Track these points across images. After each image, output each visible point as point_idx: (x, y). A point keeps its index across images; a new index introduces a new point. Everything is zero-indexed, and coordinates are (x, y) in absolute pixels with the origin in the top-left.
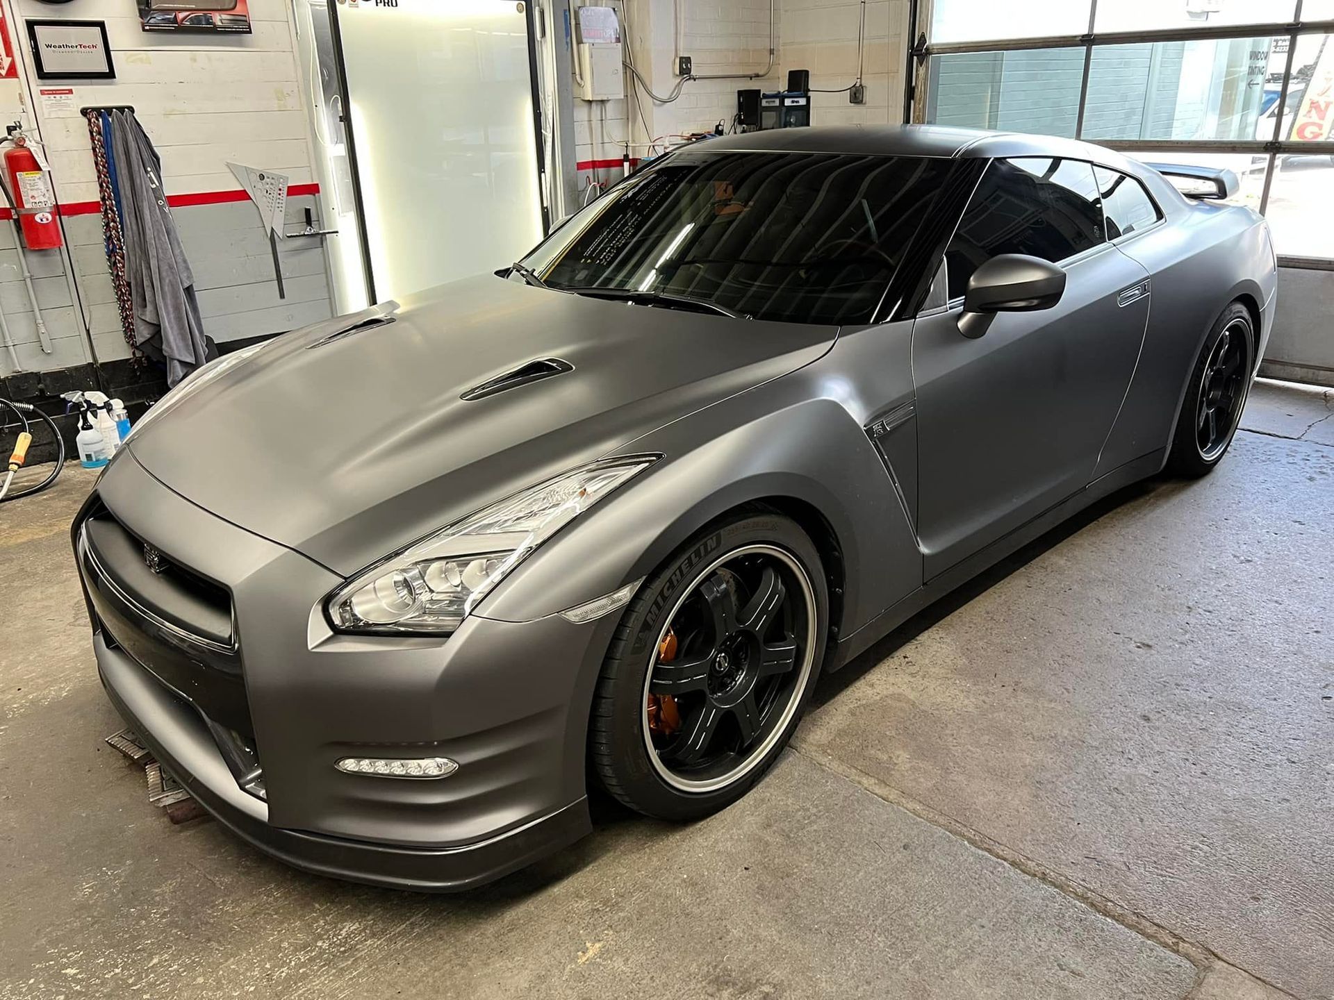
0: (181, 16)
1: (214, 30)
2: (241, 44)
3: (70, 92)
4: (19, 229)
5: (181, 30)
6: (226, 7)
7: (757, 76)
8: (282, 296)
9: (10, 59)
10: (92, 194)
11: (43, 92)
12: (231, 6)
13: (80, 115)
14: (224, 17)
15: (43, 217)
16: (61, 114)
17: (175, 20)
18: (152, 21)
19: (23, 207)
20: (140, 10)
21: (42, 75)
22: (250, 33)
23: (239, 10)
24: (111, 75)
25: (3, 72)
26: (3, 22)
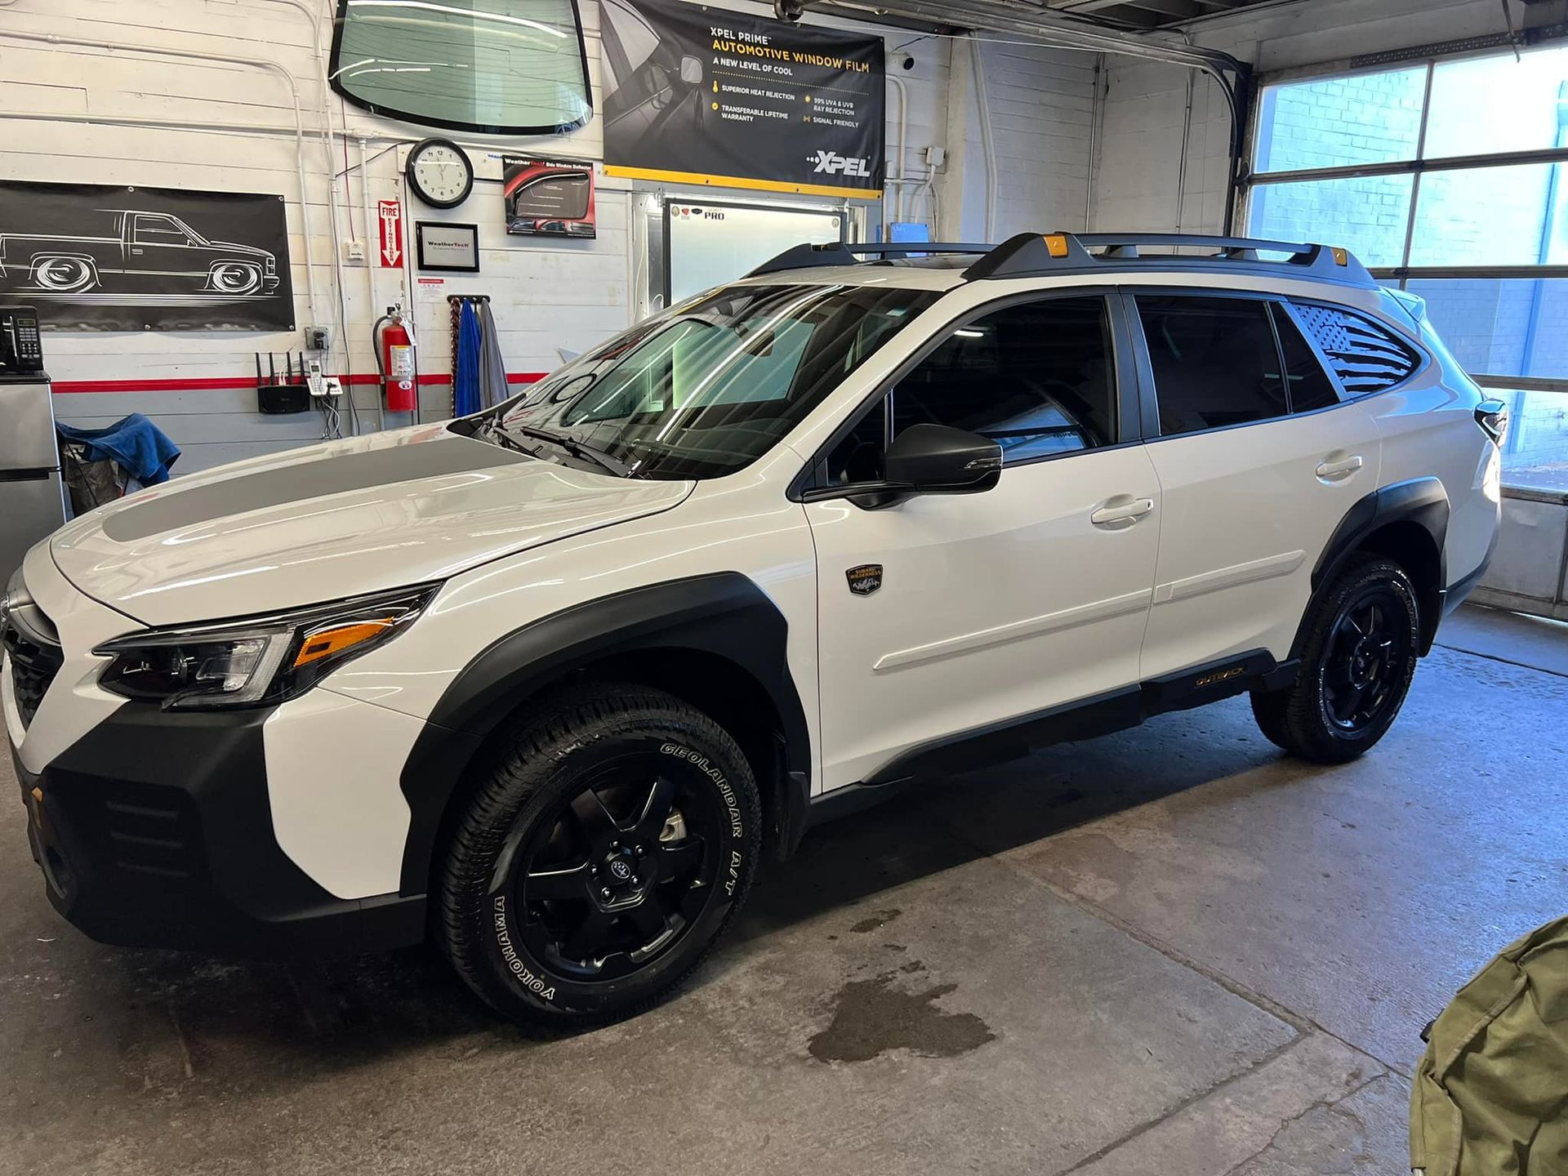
0: (539, 222)
1: (565, 235)
2: (585, 248)
3: (442, 281)
4: (383, 393)
5: (538, 234)
6: (578, 216)
9: (399, 252)
10: (444, 367)
11: (420, 281)
12: (582, 215)
13: (446, 301)
14: (575, 224)
15: (406, 384)
16: (432, 300)
17: (534, 226)
19: (391, 374)
20: (507, 217)
21: (422, 266)
22: (595, 238)
23: (588, 219)
24: (476, 269)
25: (392, 263)
26: (398, 223)
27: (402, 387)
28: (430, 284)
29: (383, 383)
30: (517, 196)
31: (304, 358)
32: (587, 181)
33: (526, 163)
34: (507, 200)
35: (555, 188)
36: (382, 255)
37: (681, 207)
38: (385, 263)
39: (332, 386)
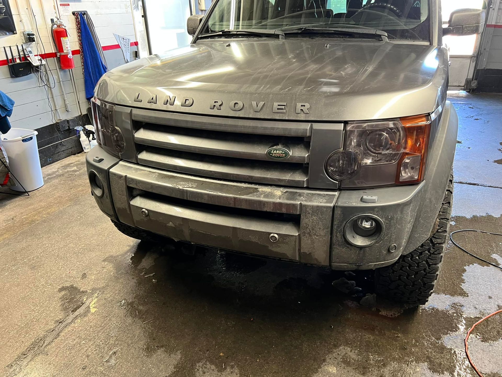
3: (69, 5)
4: (59, 61)
10: (77, 46)
11: (61, 5)
13: (72, 14)
15: (70, 56)
16: (67, 14)
19: (63, 52)
27: (69, 57)
28: (65, 7)
29: (58, 56)
31: (24, 47)
39: (41, 60)
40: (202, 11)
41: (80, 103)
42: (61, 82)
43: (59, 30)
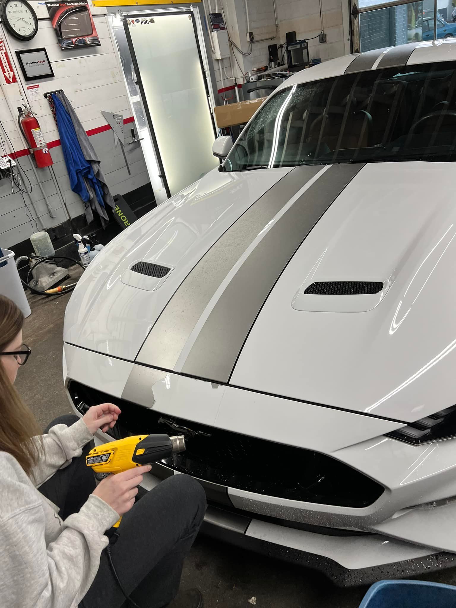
0: (74, 40)
1: (87, 46)
2: (95, 52)
3: (38, 86)
4: (34, 159)
5: (76, 48)
6: (90, 34)
7: (274, 38)
8: (130, 174)
9: (12, 72)
10: (56, 136)
11: (28, 88)
12: (91, 33)
13: (44, 97)
14: (90, 38)
16: (37, 98)
17: (72, 43)
18: (64, 45)
19: (36, 147)
20: (59, 40)
21: (27, 79)
22: (100, 45)
23: (94, 35)
24: (52, 75)
25: (11, 80)
26: (6, 54)
27: (44, 152)
28: (34, 89)
29: (32, 153)
30: (60, 26)
32: (87, 12)
33: (58, 5)
34: (56, 30)
35: (74, 18)
36: (4, 75)
37: (131, 19)
38: (8, 81)
39: (9, 161)
40: (218, 60)
41: (66, 205)
42: (40, 184)
43: (29, 120)
